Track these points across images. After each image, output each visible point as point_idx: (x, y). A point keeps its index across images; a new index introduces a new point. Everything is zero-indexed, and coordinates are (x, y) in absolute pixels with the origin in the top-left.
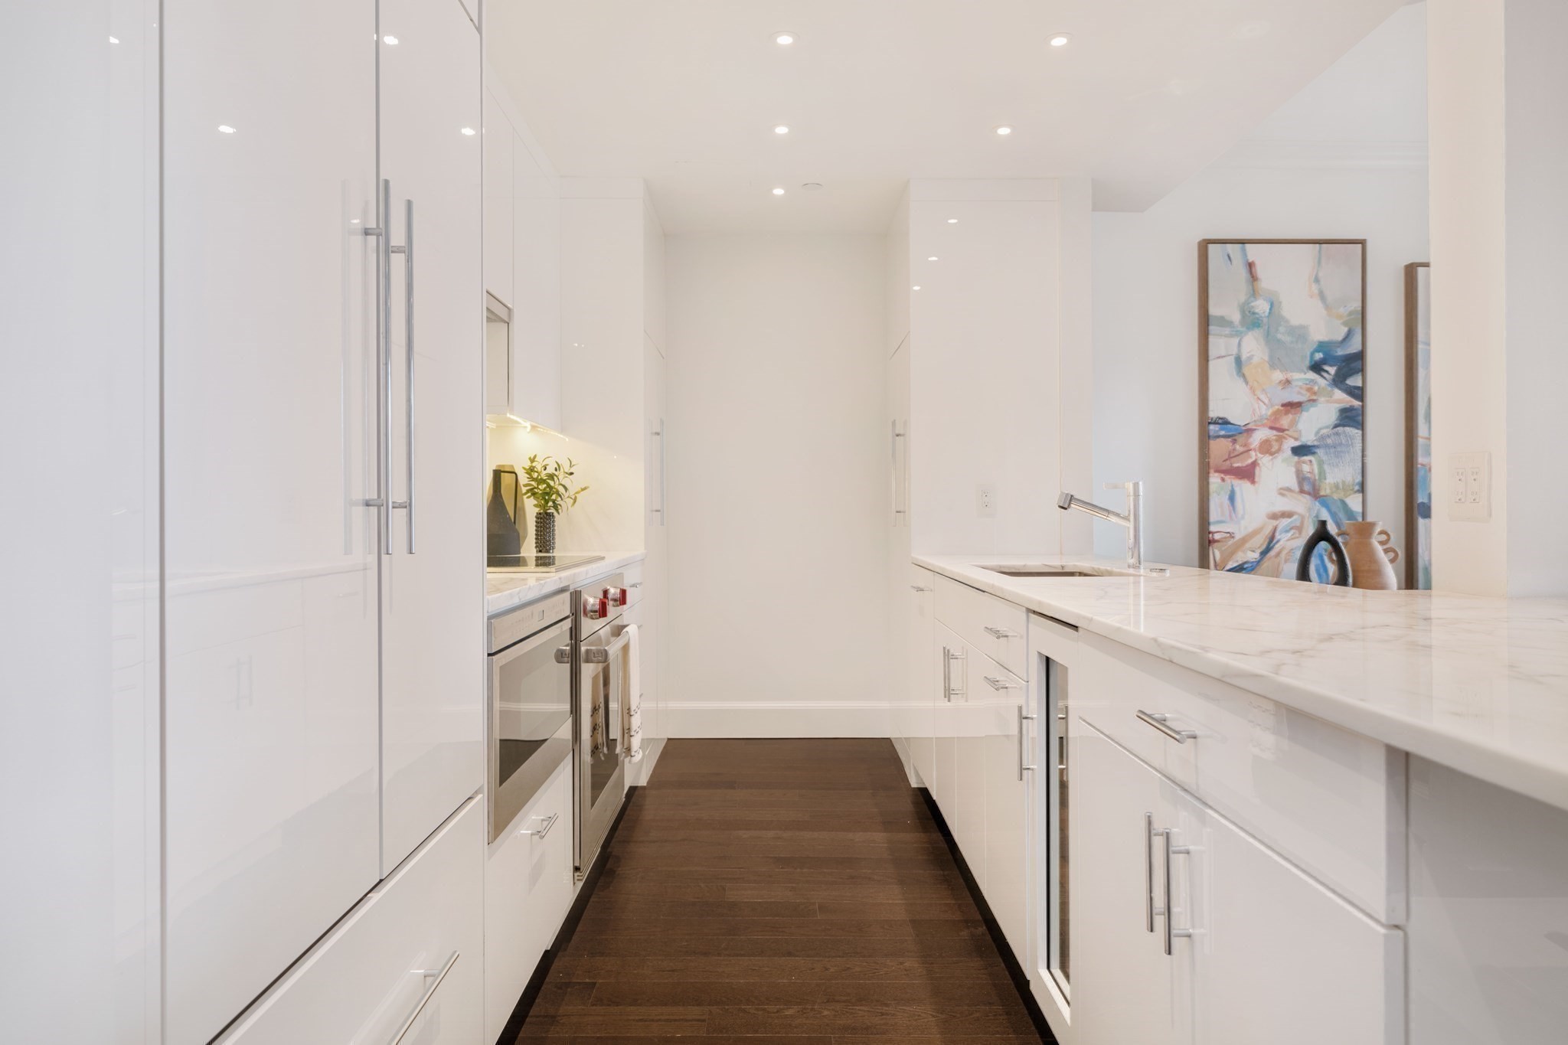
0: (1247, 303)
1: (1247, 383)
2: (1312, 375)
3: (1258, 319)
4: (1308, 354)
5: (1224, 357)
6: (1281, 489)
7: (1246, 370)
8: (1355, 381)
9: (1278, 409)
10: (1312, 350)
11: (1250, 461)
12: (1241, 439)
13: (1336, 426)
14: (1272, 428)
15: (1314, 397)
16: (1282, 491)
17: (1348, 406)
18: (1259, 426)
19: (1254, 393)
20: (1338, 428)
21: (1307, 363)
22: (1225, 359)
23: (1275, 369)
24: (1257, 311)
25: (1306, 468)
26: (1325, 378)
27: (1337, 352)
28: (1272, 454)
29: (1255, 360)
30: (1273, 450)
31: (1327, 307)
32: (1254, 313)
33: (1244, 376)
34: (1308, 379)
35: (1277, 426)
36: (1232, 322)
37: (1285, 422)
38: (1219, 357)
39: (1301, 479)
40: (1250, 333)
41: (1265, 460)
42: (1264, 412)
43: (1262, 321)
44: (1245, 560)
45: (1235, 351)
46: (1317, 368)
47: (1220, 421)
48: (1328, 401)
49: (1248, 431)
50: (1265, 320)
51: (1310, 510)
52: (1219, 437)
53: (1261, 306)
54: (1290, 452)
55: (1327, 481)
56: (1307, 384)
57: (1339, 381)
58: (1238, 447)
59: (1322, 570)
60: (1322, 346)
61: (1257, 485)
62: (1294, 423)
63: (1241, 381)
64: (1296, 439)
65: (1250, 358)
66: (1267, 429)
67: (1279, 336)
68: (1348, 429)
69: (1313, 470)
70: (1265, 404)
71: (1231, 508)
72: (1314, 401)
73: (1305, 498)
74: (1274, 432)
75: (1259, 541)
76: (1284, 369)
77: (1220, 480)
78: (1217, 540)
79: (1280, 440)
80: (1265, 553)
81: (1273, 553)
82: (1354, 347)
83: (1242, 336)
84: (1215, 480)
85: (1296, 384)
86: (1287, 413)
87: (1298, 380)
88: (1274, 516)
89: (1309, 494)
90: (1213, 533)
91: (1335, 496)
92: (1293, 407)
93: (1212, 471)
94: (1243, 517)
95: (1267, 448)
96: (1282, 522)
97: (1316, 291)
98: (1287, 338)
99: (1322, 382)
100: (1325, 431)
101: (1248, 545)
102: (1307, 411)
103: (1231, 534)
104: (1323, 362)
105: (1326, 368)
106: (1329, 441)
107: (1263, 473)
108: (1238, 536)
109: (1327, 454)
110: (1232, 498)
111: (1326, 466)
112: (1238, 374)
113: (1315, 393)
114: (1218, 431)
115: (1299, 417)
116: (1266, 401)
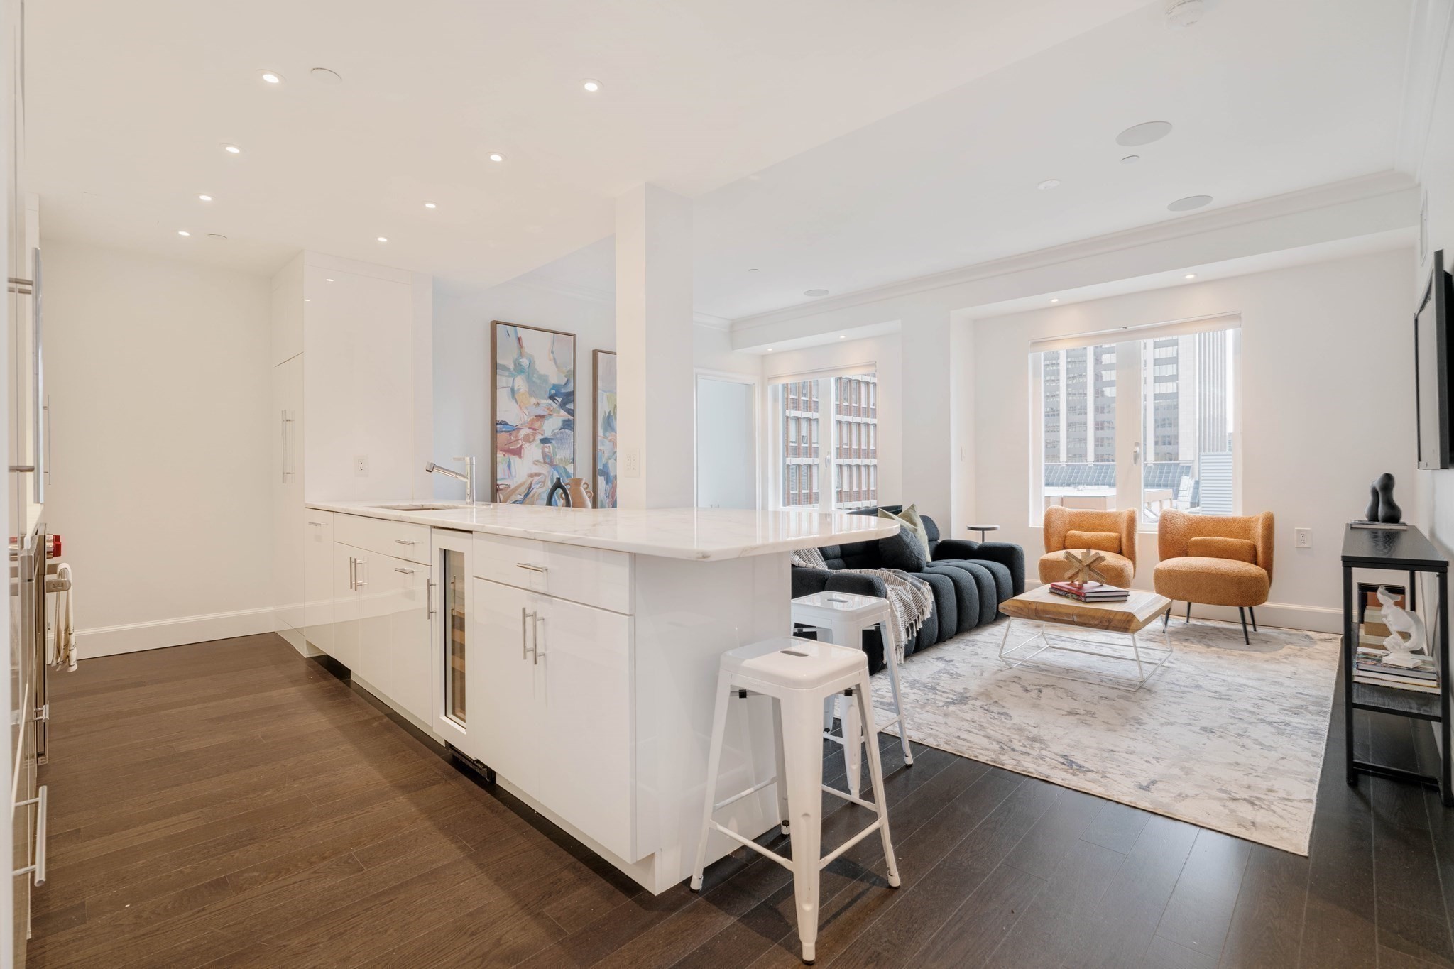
0: (517, 359)
1: (517, 402)
2: (550, 401)
3: (523, 368)
4: (548, 390)
6: (534, 461)
7: (516, 396)
8: (570, 406)
9: (533, 418)
10: (550, 388)
11: (518, 446)
12: (514, 434)
13: (561, 429)
14: (530, 428)
15: (551, 413)
18: (523, 427)
19: (521, 408)
21: (548, 395)
22: (505, 388)
23: (532, 397)
25: (547, 450)
27: (562, 390)
28: (530, 442)
29: (522, 391)
30: (531, 440)
31: (557, 366)
32: (521, 365)
33: (515, 399)
34: (548, 403)
35: (533, 427)
36: (510, 369)
37: (537, 425)
38: (502, 387)
39: (545, 455)
40: (519, 376)
41: (526, 445)
43: (525, 370)
44: (518, 497)
45: (511, 385)
46: (552, 398)
47: (502, 423)
48: (558, 416)
49: (518, 429)
50: (527, 370)
51: (548, 472)
52: (502, 431)
53: (525, 362)
54: (539, 441)
55: (557, 457)
56: (547, 406)
57: (563, 405)
58: (512, 437)
59: (558, 502)
60: (554, 386)
61: (522, 459)
62: (541, 426)
63: (514, 402)
64: (542, 435)
65: (519, 390)
66: (528, 428)
67: (534, 379)
68: (566, 431)
69: (550, 451)
70: (526, 415)
72: (551, 415)
73: (547, 466)
74: (531, 431)
75: (523, 489)
76: (536, 397)
77: (502, 456)
78: (502, 489)
79: (534, 435)
80: (526, 496)
81: (530, 495)
82: (570, 389)
83: (514, 377)
84: (500, 455)
85: (542, 405)
86: (537, 421)
87: (543, 403)
88: (531, 476)
89: (548, 464)
90: (499, 485)
91: (561, 465)
92: (540, 417)
93: (498, 450)
94: (515, 477)
95: (527, 439)
96: (536, 479)
97: (552, 358)
98: (538, 381)
99: (555, 405)
100: (556, 431)
101: (517, 492)
102: (548, 420)
103: (509, 486)
104: (555, 395)
105: (556, 398)
106: (558, 436)
107: (525, 452)
108: (512, 487)
109: (557, 443)
110: (509, 466)
111: (556, 450)
112: (512, 398)
113: (551, 411)
114: (502, 428)
115: (544, 423)
116: (527, 413)
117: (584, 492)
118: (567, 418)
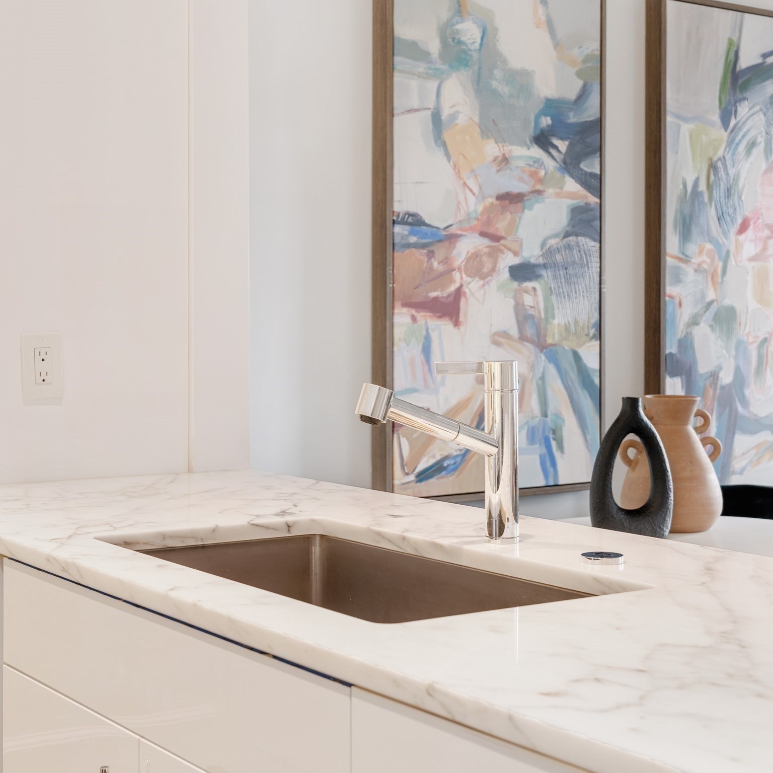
0: (449, 24)
1: (447, 155)
2: (536, 152)
3: (464, 52)
4: (532, 117)
5: (417, 110)
6: (496, 334)
7: (446, 136)
8: (590, 166)
9: (492, 204)
10: (537, 111)
11: (452, 288)
12: (440, 252)
13: (567, 235)
14: (483, 234)
15: (539, 187)
16: (497, 338)
17: (583, 204)
18: (465, 231)
19: (458, 174)
20: (571, 238)
21: (531, 132)
22: (417, 114)
23: (488, 138)
24: (463, 39)
25: (528, 300)
26: (553, 157)
27: (569, 118)
28: (483, 277)
29: (461, 120)
30: (485, 270)
31: (557, 45)
32: (460, 42)
33: (444, 145)
34: (531, 157)
35: (491, 231)
36: (428, 54)
37: (500, 226)
38: (409, 111)
39: (523, 317)
40: (454, 75)
41: (473, 286)
42: (472, 208)
43: (471, 56)
44: (446, 454)
45: (431, 104)
46: (542, 140)
47: (410, 220)
48: (558, 195)
49: (452, 238)
50: (475, 55)
51: (532, 367)
52: (408, 246)
53: (469, 31)
54: (506, 275)
55: (556, 322)
56: (530, 165)
57: (570, 165)
58: (435, 264)
59: (548, 464)
60: (552, 106)
61: (462, 328)
62: (513, 227)
63: (440, 154)
64: (516, 254)
65: (453, 117)
66: (477, 235)
67: (495, 84)
68: (582, 240)
69: (538, 304)
70: (474, 194)
71: (426, 368)
72: (539, 192)
73: (529, 349)
74: (486, 242)
76: (500, 139)
77: (408, 320)
79: (494, 254)
82: (590, 112)
83: (441, 78)
84: (401, 319)
85: (515, 163)
86: (503, 211)
87: (518, 159)
89: (532, 342)
91: (567, 345)
92: (511, 201)
93: (398, 304)
94: (443, 383)
95: (476, 268)
97: (543, 18)
98: (505, 90)
99: (550, 164)
100: (553, 242)
102: (531, 209)
104: (552, 131)
105: (556, 142)
106: (559, 258)
107: (470, 308)
109: (555, 277)
110: (427, 350)
111: (554, 298)
112: (436, 142)
113: (541, 181)
114: (407, 236)
115: (520, 218)
116: (476, 190)
117: (696, 438)
118: (580, 202)
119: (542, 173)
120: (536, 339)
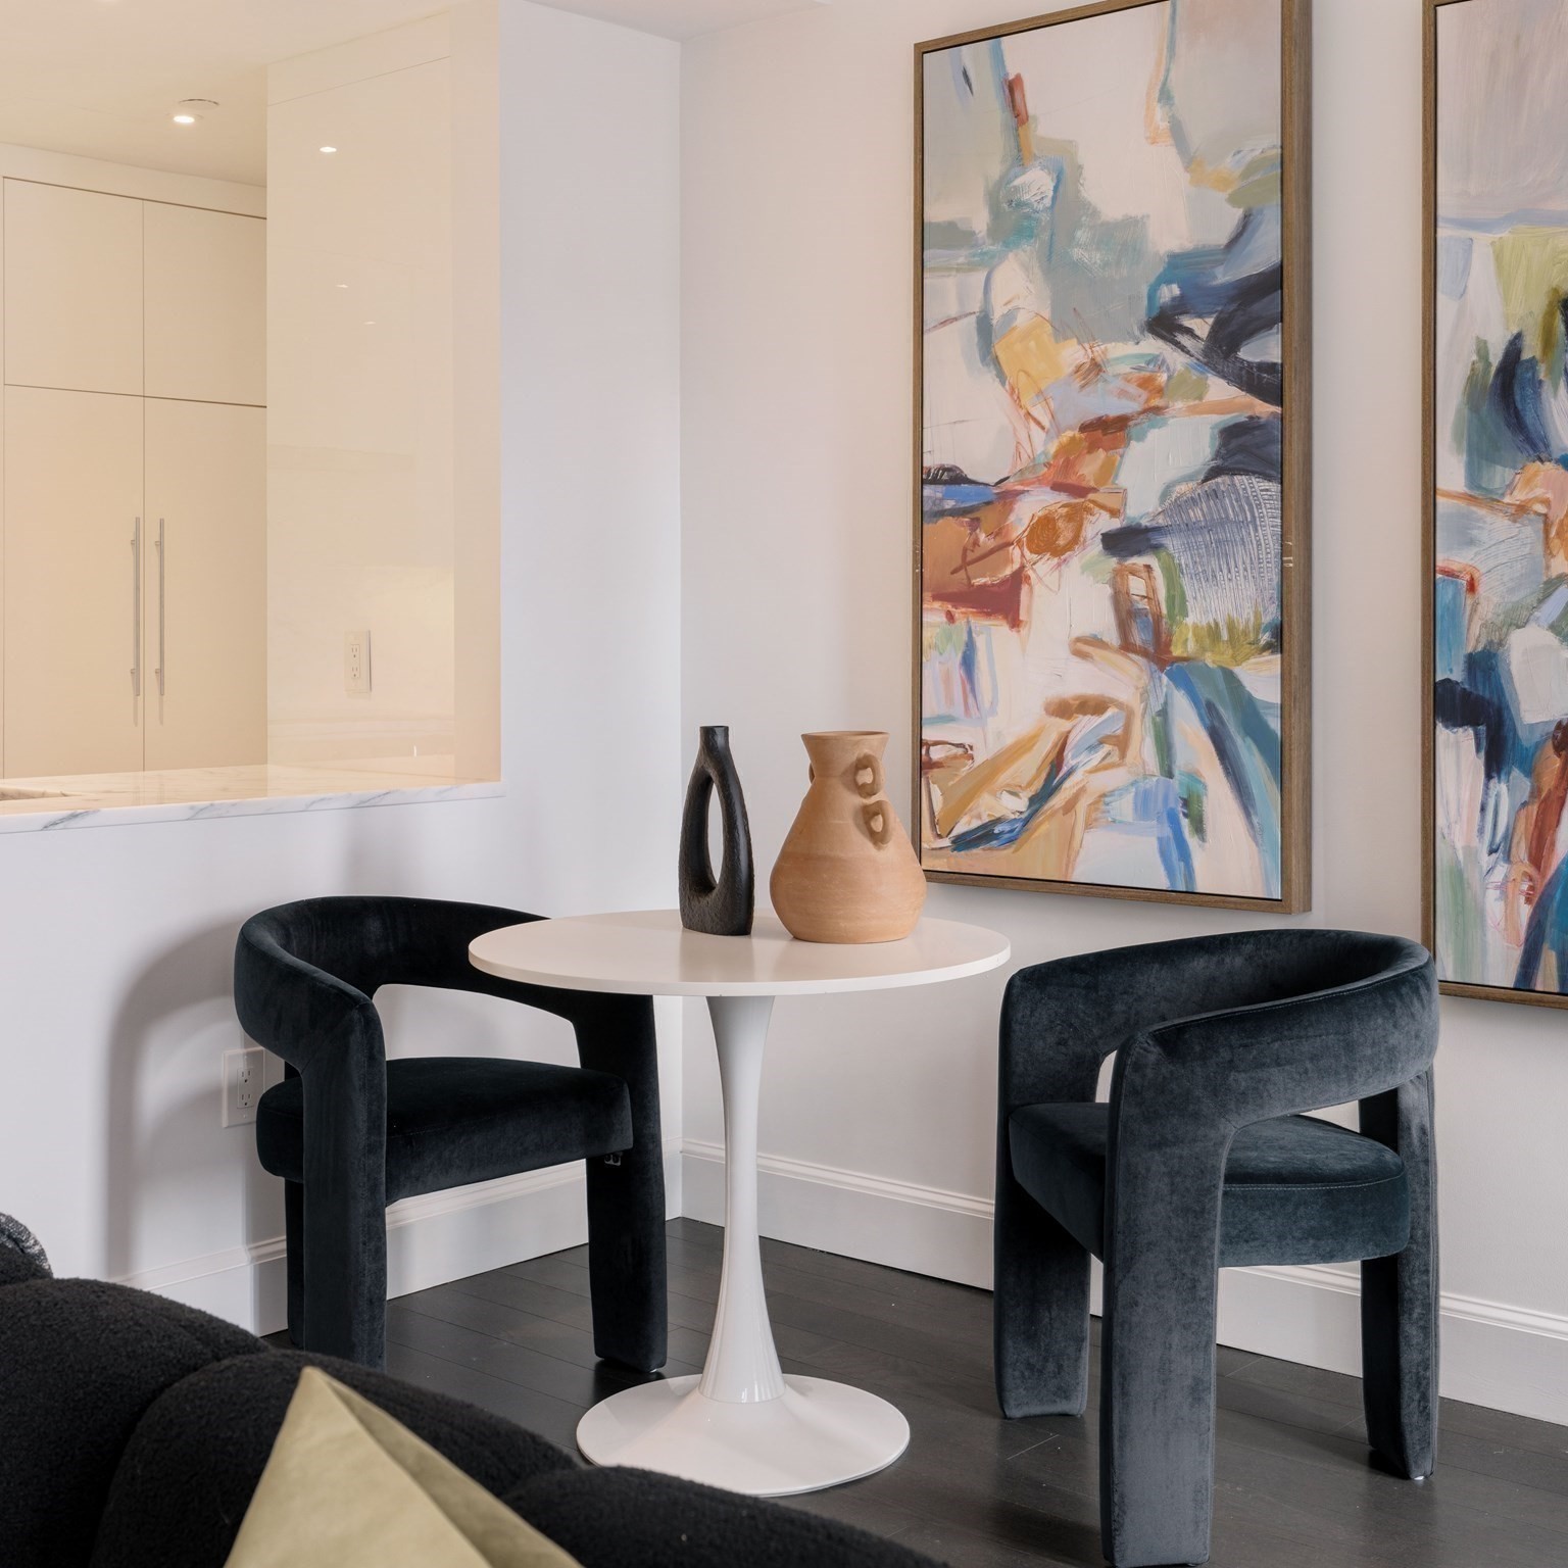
0: (1005, 180)
1: (1001, 376)
2: (1153, 345)
3: (1028, 217)
4: (1145, 290)
5: (956, 319)
6: (1078, 640)
7: (999, 349)
8: (1265, 349)
9: (1073, 439)
10: (1152, 279)
11: (1008, 571)
12: (988, 517)
13: (1214, 473)
14: (1057, 487)
15: (1157, 402)
16: (1081, 646)
17: (1243, 419)
18: (1028, 485)
19: (1017, 401)
20: (1219, 480)
21: (1142, 314)
22: (956, 324)
23: (1066, 338)
24: (1026, 197)
25: (1137, 586)
26: (1183, 349)
27: (1215, 277)
28: (1057, 552)
29: (1022, 320)
30: (1061, 542)
31: (1190, 161)
32: (1020, 204)
33: (996, 361)
34: (1141, 356)
35: (1072, 480)
36: (973, 233)
37: (1088, 469)
38: (944, 323)
39: (1125, 613)
40: (1011, 255)
41: (1042, 569)
42: (1039, 449)
43: (1038, 220)
44: (998, 816)
45: (976, 307)
46: (1164, 324)
47: (945, 477)
48: (1192, 411)
49: (1005, 497)
50: (1045, 217)
51: (1145, 695)
52: (942, 513)
53: (1036, 183)
54: (1097, 547)
55: (1190, 620)
56: (1139, 369)
57: (1222, 350)
58: (982, 537)
59: (1175, 855)
60: (1178, 265)
61: (1024, 631)
62: (1109, 471)
63: (989, 377)
64: (1114, 513)
65: (1010, 317)
66: (1048, 489)
67: (1077, 253)
68: (1240, 480)
69: (1154, 591)
70: (1043, 428)
71: (968, 687)
72: (1157, 410)
73: (1138, 665)
74: (1063, 498)
75: (1029, 769)
76: (1087, 337)
77: (943, 619)
78: (938, 765)
79: (1076, 516)
80: (1039, 800)
81: (1058, 801)
82: (1259, 259)
83: (988, 263)
84: (934, 618)
85: (1110, 370)
86: (1092, 447)
87: (1118, 360)
88: (1063, 709)
89: (1144, 653)
90: (929, 745)
91: (1209, 659)
92: (1108, 431)
93: (930, 597)
94: (993, 711)
95: (1046, 538)
96: (1086, 725)
97: (1164, 125)
98: (1095, 258)
99: (1177, 360)
100: (1183, 488)
101: (1004, 778)
102: (1141, 438)
103: (966, 751)
104: (1181, 306)
105: (1187, 322)
106: (1196, 514)
107: (1038, 600)
108: (981, 756)
109: (1188, 547)
110: (968, 663)
111: (1185, 582)
112: (983, 359)
113: (1160, 391)
114: (941, 500)
115: (1122, 456)
116: (1046, 422)
119: (1163, 378)
120: (1151, 649)
